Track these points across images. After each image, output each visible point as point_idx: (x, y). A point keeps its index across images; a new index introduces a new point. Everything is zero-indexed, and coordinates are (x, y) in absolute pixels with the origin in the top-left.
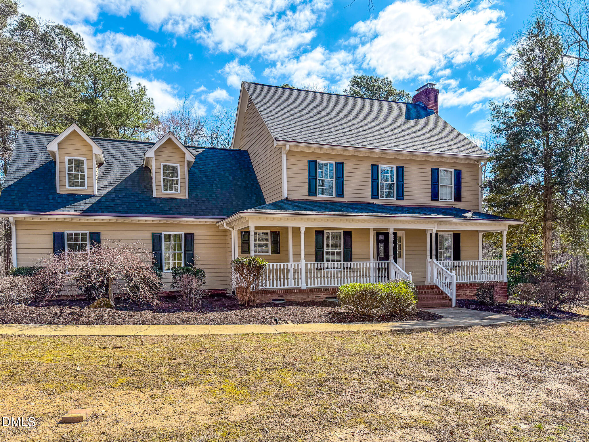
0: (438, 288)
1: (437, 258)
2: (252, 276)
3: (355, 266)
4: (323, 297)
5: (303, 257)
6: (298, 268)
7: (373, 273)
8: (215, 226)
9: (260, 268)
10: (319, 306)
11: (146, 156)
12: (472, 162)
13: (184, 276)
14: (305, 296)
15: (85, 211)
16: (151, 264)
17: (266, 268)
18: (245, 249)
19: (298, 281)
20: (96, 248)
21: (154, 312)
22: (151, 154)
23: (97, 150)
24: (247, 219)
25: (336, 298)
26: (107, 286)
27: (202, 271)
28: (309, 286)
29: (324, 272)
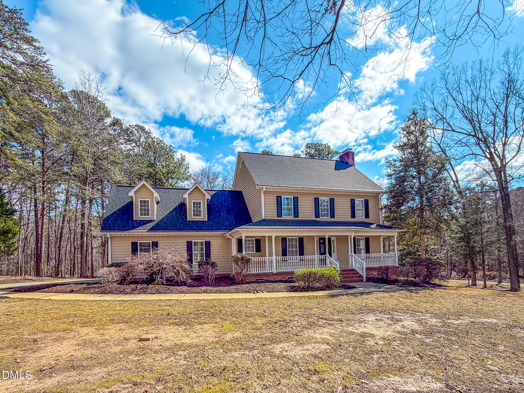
0: (355, 271)
1: (355, 253)
2: (243, 265)
3: (306, 259)
4: (287, 278)
5: (274, 254)
6: (271, 260)
7: (316, 262)
8: (223, 237)
9: (248, 261)
10: (283, 282)
11: (183, 197)
12: (375, 195)
13: (205, 266)
14: (276, 277)
15: (150, 230)
16: (186, 260)
17: (252, 261)
18: (240, 250)
19: (271, 269)
20: (155, 251)
21: (188, 287)
22: (186, 196)
23: (156, 195)
24: (240, 232)
25: (292, 278)
26: (162, 273)
27: (215, 263)
28: (278, 271)
29: (287, 263)
